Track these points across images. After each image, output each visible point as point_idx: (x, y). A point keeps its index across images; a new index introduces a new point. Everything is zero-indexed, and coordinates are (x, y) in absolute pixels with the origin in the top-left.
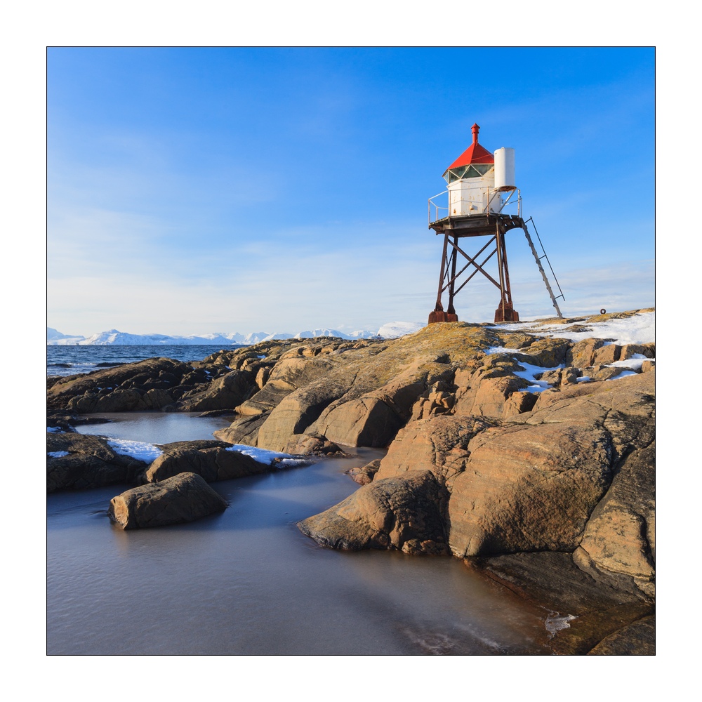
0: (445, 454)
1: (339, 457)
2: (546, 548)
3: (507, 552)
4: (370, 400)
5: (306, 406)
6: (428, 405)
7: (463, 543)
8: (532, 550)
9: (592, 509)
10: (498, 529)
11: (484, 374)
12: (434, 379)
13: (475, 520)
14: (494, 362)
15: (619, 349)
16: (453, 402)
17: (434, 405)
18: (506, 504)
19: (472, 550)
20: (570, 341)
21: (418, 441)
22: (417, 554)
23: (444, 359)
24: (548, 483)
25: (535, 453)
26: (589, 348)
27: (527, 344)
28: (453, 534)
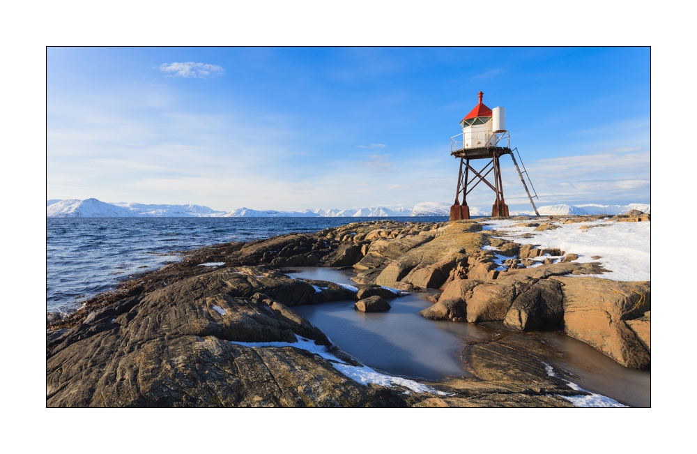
0: (465, 292)
1: (421, 292)
2: (496, 320)
3: (484, 321)
4: (432, 268)
5: (401, 270)
6: (456, 272)
7: (471, 318)
8: (492, 321)
9: (508, 309)
10: (481, 314)
11: (481, 260)
12: (459, 261)
13: (475, 312)
14: (485, 254)
15: (539, 250)
16: (467, 271)
17: (459, 272)
18: (484, 307)
19: (474, 320)
20: (520, 245)
21: (456, 287)
22: (457, 321)
23: (463, 251)
24: (496, 301)
25: (493, 293)
26: (528, 249)
27: (501, 245)
28: (468, 316)
